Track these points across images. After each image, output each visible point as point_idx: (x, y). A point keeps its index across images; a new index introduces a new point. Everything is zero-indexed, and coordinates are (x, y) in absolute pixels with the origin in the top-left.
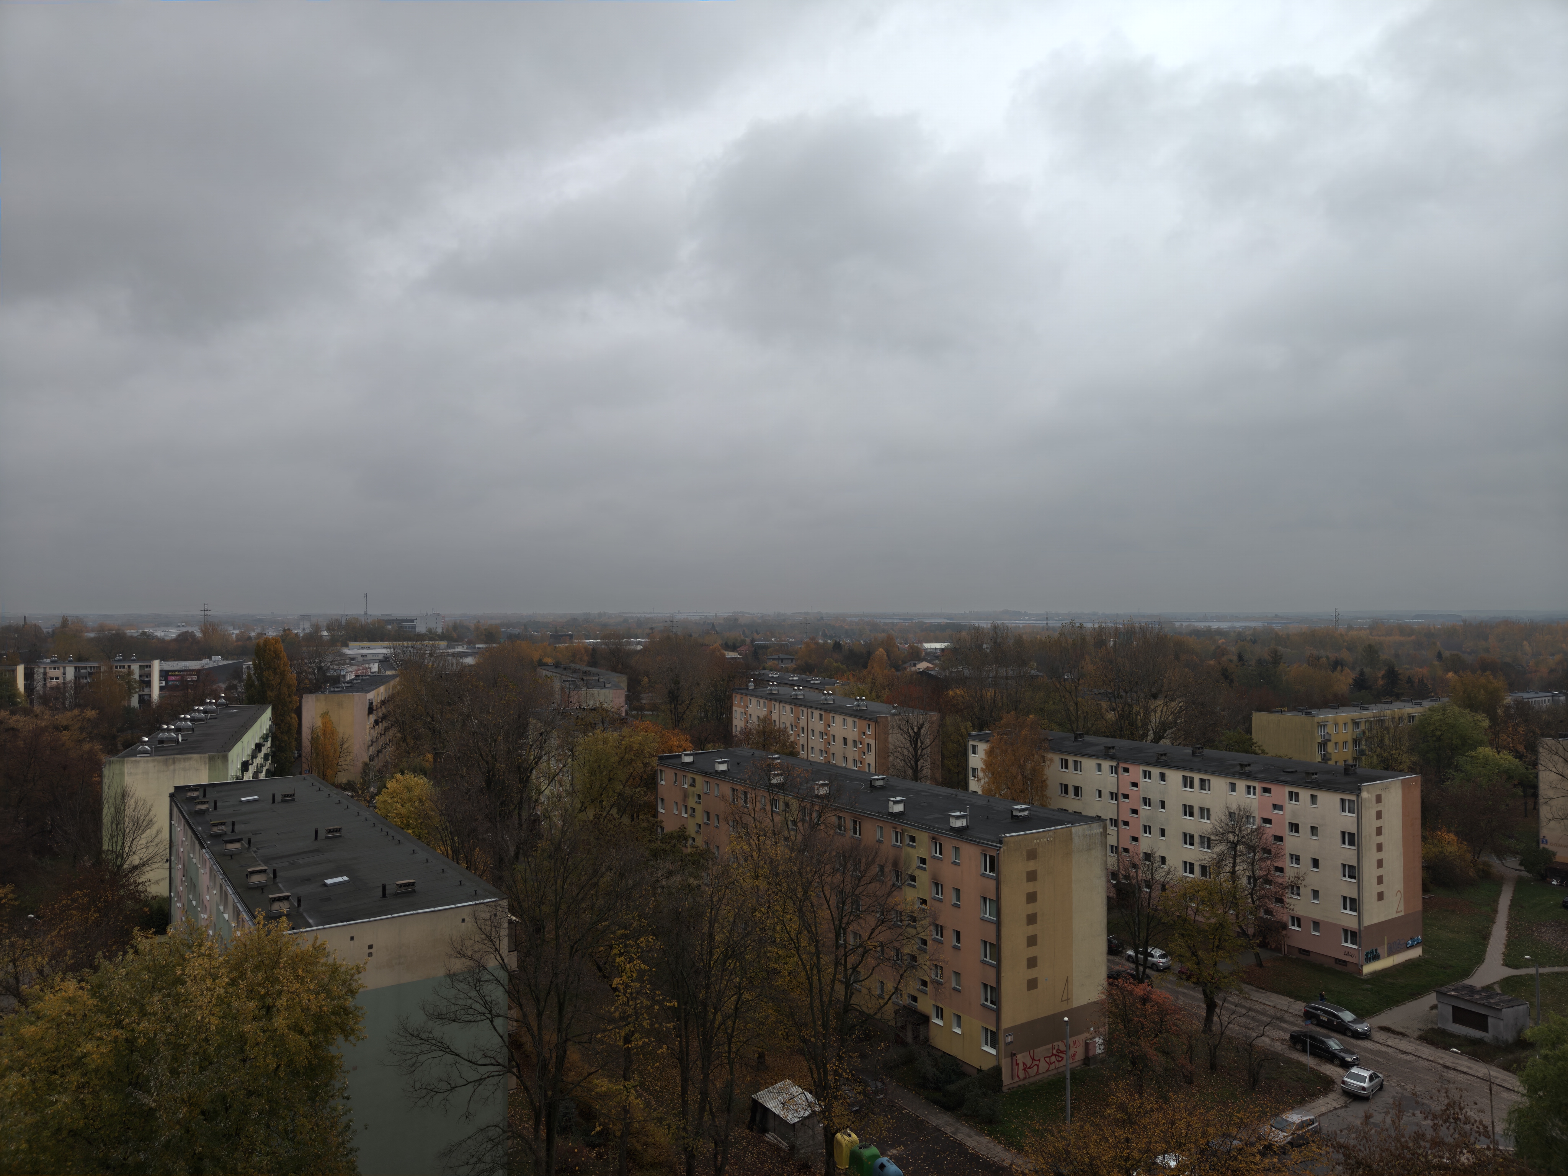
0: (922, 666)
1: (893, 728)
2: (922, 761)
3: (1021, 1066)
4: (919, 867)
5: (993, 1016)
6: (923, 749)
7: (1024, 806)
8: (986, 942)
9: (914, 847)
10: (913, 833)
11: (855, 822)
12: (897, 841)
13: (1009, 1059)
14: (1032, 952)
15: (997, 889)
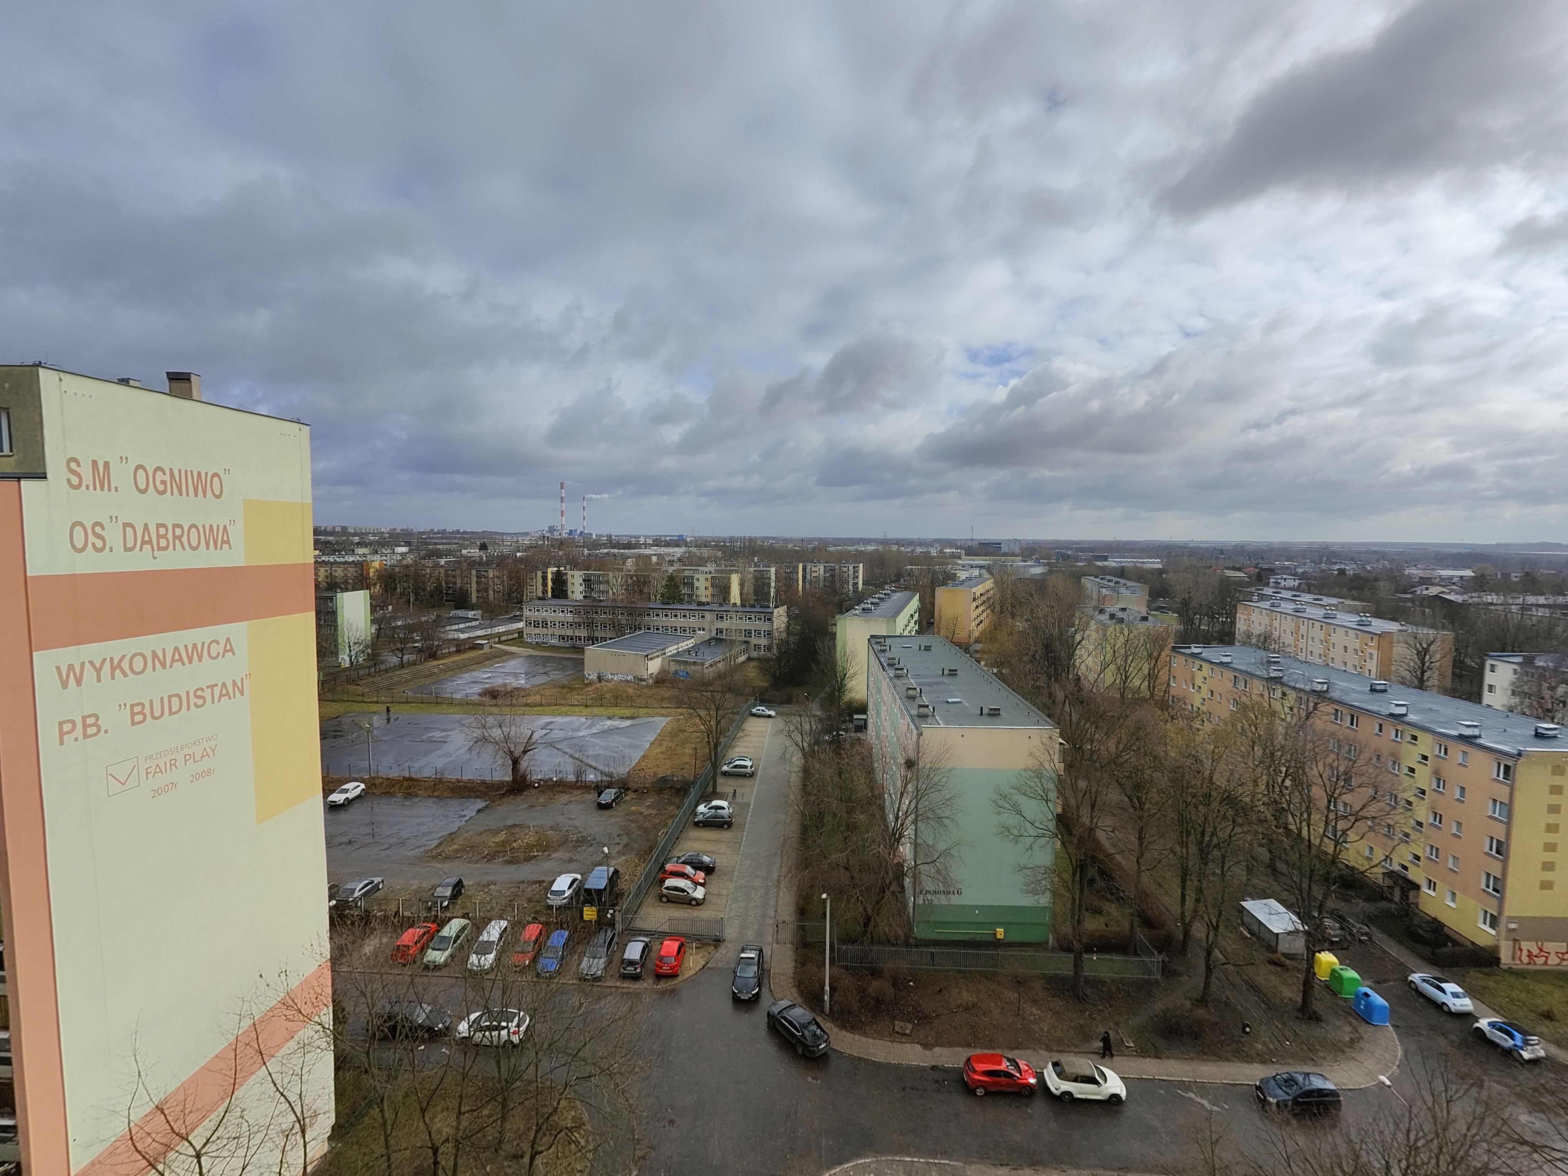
0: (1434, 591)
1: (1399, 642)
2: (1429, 672)
3: (1525, 953)
4: (1419, 762)
5: (1495, 902)
6: (1431, 663)
7: (1552, 726)
8: (1493, 838)
9: (1415, 744)
10: (1416, 733)
11: (1352, 716)
12: (1397, 736)
13: (1511, 943)
14: (1549, 857)
15: (1511, 794)
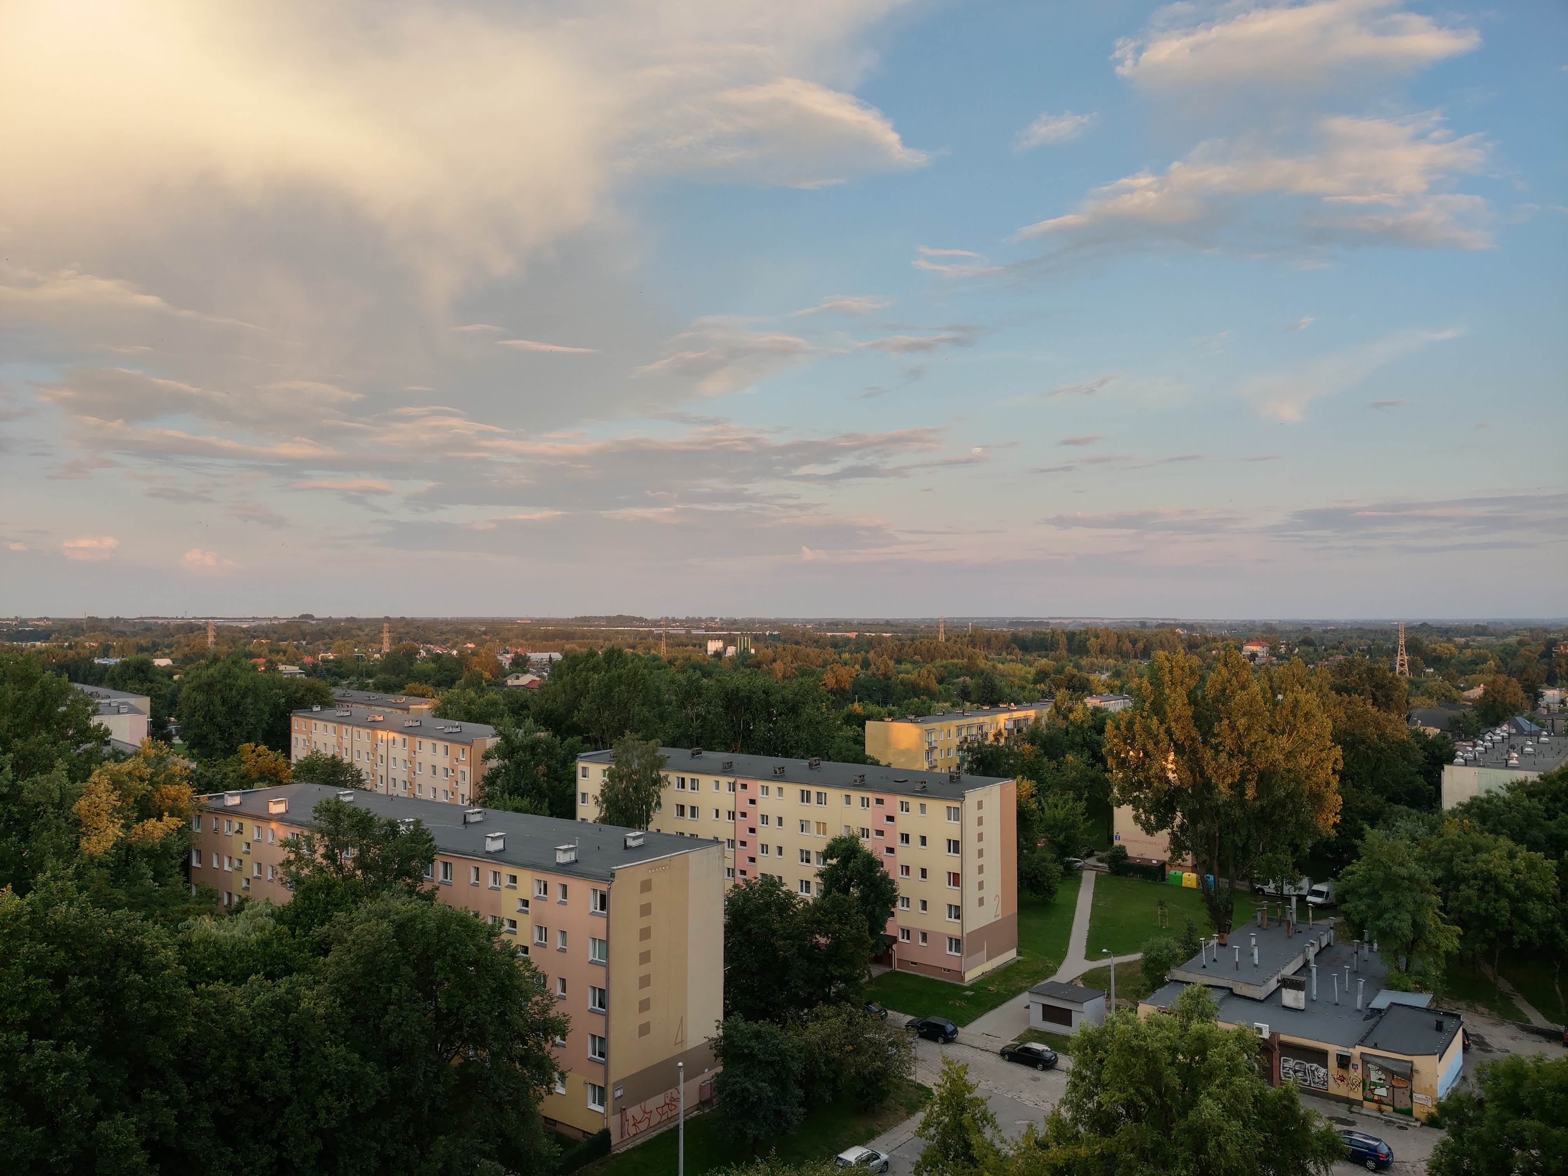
0: (526, 679)
3: (631, 1122)
4: (520, 911)
5: (601, 1069)
7: (638, 833)
8: (594, 988)
9: (515, 888)
10: (515, 872)
11: (446, 864)
12: (495, 883)
13: (618, 1116)
14: (645, 993)
15: (608, 927)
